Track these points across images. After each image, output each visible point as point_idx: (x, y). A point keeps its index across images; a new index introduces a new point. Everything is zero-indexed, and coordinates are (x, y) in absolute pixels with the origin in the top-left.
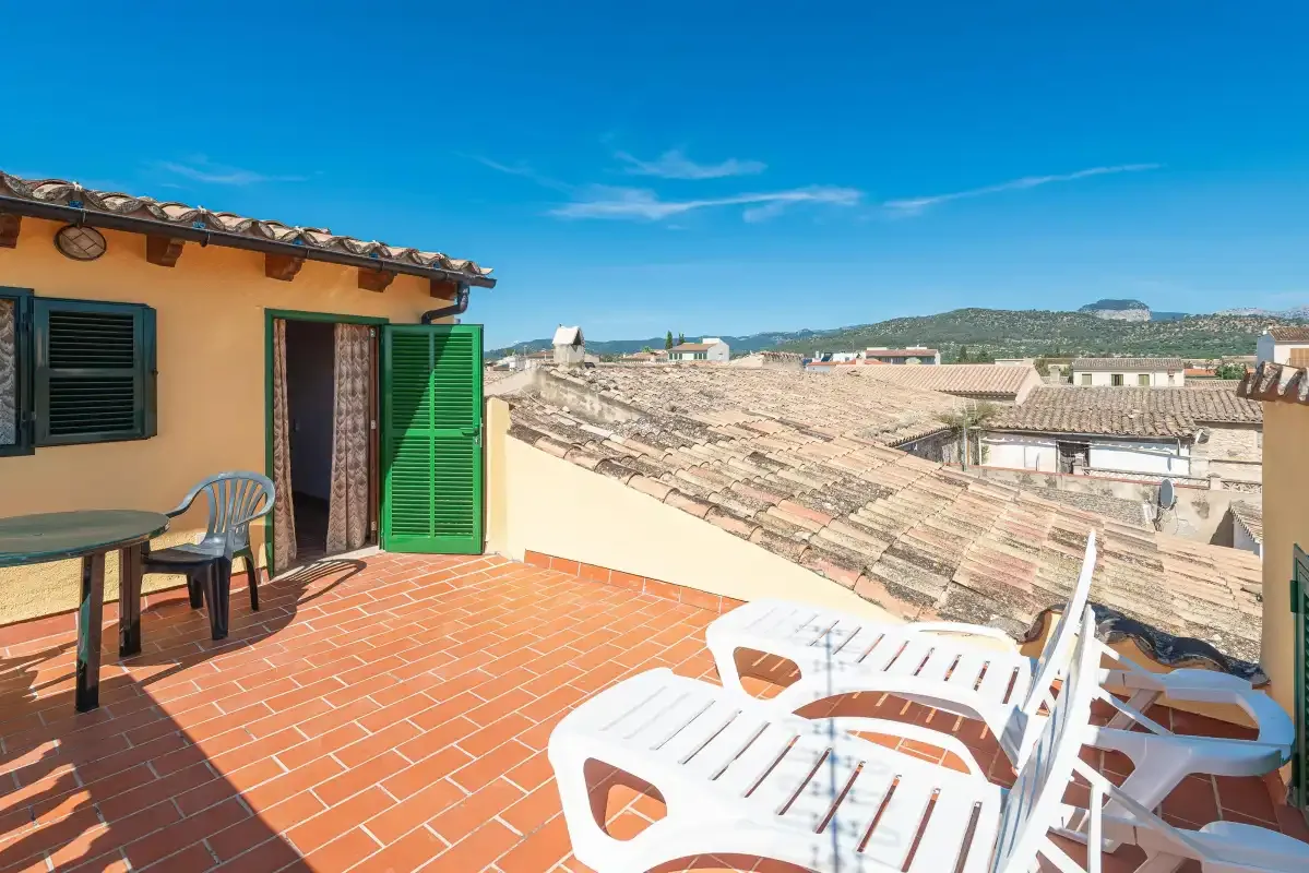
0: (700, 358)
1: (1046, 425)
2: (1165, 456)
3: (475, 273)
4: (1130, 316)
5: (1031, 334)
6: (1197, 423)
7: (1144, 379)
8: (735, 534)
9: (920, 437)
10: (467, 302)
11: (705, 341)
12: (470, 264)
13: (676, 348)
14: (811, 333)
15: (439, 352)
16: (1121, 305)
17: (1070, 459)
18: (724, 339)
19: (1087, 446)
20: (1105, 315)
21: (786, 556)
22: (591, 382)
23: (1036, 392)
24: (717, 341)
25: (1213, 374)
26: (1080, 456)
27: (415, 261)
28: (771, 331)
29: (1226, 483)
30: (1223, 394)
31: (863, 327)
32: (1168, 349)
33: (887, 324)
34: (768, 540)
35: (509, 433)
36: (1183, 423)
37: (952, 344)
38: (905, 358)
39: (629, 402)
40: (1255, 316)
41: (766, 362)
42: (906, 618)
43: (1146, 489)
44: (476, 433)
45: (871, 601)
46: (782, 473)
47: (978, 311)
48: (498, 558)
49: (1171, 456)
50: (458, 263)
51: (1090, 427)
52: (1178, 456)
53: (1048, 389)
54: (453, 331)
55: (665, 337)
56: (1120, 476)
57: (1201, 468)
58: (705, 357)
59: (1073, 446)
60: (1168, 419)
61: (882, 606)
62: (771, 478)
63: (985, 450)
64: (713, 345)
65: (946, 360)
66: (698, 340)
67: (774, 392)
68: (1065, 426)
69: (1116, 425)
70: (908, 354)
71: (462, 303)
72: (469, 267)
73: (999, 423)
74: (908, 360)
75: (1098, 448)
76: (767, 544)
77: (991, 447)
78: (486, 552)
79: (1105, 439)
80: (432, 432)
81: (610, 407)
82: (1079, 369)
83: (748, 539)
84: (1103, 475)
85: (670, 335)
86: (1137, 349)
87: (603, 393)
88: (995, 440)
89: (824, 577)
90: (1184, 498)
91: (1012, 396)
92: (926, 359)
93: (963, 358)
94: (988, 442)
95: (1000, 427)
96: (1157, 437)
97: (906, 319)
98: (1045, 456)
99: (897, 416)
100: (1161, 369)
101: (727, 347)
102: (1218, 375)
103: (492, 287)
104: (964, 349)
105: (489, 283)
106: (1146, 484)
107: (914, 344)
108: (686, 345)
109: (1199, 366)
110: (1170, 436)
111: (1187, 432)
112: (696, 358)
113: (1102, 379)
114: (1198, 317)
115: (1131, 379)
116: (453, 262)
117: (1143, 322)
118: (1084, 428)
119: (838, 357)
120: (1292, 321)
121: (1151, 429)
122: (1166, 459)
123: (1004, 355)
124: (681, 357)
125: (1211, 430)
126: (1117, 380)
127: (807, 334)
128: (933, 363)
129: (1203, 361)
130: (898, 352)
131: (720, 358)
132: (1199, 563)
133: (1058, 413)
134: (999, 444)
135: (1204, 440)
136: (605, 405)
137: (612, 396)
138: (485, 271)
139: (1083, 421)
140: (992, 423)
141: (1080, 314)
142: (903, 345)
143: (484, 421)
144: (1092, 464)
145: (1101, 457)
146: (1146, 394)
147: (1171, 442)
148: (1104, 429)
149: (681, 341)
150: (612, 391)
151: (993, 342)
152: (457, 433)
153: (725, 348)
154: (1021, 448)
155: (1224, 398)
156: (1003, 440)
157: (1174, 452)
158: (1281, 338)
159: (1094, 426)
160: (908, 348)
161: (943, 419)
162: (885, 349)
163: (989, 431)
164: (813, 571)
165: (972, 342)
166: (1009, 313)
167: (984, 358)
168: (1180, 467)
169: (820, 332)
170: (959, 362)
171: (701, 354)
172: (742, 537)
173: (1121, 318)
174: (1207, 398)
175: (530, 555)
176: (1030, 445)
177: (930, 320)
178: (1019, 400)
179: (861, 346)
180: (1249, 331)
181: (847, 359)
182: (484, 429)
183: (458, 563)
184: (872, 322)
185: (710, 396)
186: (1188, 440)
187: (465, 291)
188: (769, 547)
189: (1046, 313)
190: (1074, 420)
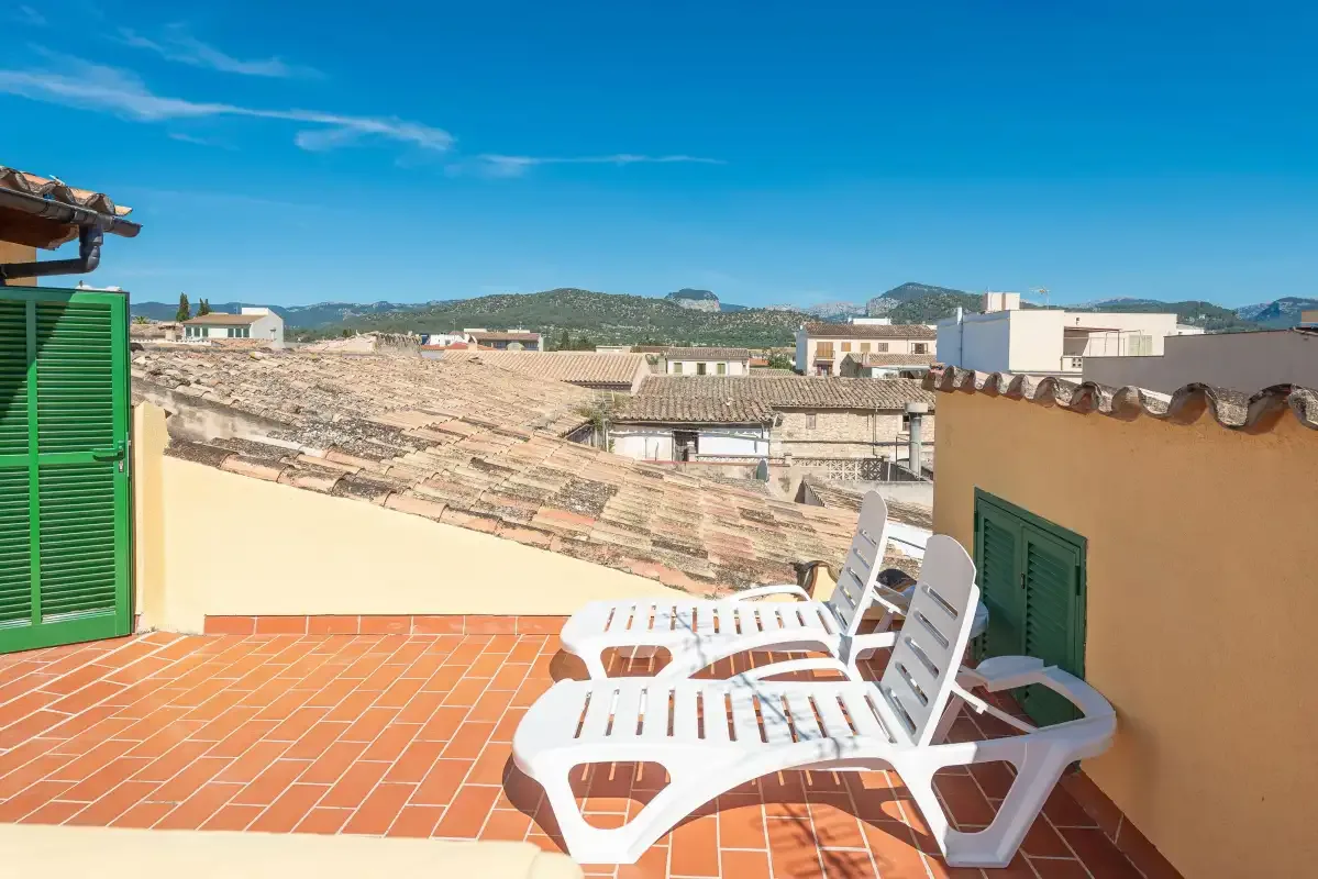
0: (238, 335)
1: (664, 415)
2: (752, 439)
3: (109, 214)
4: (704, 306)
5: (624, 319)
6: (773, 408)
7: (721, 368)
8: (532, 545)
9: (570, 432)
10: (98, 255)
11: (246, 311)
12: (101, 197)
13: (195, 320)
14: (392, 307)
15: (44, 334)
16: (698, 295)
17: (683, 448)
18: (276, 309)
19: (697, 434)
20: (686, 304)
21: (591, 560)
22: (156, 373)
23: (647, 382)
24: (265, 312)
25: (766, 363)
26: (691, 444)
27: (19, 188)
28: (336, 300)
29: (797, 459)
30: (783, 382)
31: (457, 303)
32: (731, 340)
33: (483, 300)
34: (568, 546)
35: (167, 452)
36: (764, 410)
37: (552, 328)
38: (507, 342)
39: (228, 402)
40: (790, 312)
41: (377, 346)
42: (707, 597)
43: (748, 470)
44: (120, 456)
45: (675, 587)
46: (514, 479)
47: (577, 292)
48: (159, 636)
49: (756, 439)
50: (83, 195)
51: (699, 415)
52: (762, 439)
53: (656, 379)
54: (74, 299)
55: (177, 302)
56: (723, 460)
57: (778, 449)
58: (247, 334)
59: (685, 434)
60: (754, 406)
61: (685, 590)
62: (505, 484)
63: (611, 442)
64: (260, 317)
65: (549, 347)
66: (233, 308)
67: (406, 385)
68: (679, 416)
69: (718, 413)
70: (509, 338)
71: (91, 258)
72: (99, 204)
73: (625, 415)
74: (510, 345)
75: (705, 435)
76: (569, 551)
77: (617, 440)
78: (139, 629)
79: (712, 426)
80: (33, 459)
81: (194, 409)
82: (672, 358)
83: (548, 549)
84: (711, 460)
85: (184, 300)
86: (711, 339)
87: (181, 389)
88: (621, 433)
89: (631, 573)
90: (774, 474)
91: (627, 386)
92: (529, 344)
93: (566, 345)
94: (616, 436)
95: (625, 419)
96: (748, 422)
97: (503, 297)
98: (661, 446)
99: (539, 409)
100: (734, 359)
101: (281, 321)
102: (771, 364)
103: (133, 234)
104: (565, 335)
105: (129, 229)
106: (747, 466)
107: (515, 326)
108: (213, 316)
109: (758, 356)
110: (757, 422)
111: (768, 416)
112: (230, 334)
113: (690, 368)
114: (753, 310)
115: (711, 368)
116: (76, 193)
117: (714, 313)
118: (695, 416)
119: (435, 340)
120: (812, 317)
121: (743, 415)
122: (752, 442)
123: (602, 342)
124: (205, 334)
125: (784, 414)
126: (701, 369)
127: (384, 307)
128: (536, 348)
129: (760, 351)
130: (499, 335)
131: (272, 336)
132: (831, 523)
133: (672, 401)
134: (625, 436)
135: (779, 423)
136: (185, 408)
137: (199, 393)
138: (121, 210)
139: (693, 410)
140: (618, 414)
141: (665, 302)
142: (503, 328)
143: (131, 437)
144: (700, 452)
145: (709, 444)
146: (732, 382)
147: (755, 426)
148: (711, 417)
149: (205, 309)
150: (194, 385)
151: (593, 326)
152: (86, 457)
153: (278, 323)
154: (642, 439)
155: (785, 386)
156: (628, 432)
157: (759, 436)
158: (812, 333)
159: (702, 416)
160: (510, 331)
161: (582, 412)
162: (484, 330)
163: (616, 423)
164: (618, 569)
165: (570, 326)
166: (605, 296)
167: (585, 345)
168: (763, 449)
169: (402, 307)
170: (561, 348)
171: (240, 329)
172: (541, 547)
173: (698, 308)
174: (773, 385)
175: (213, 623)
176: (651, 435)
177: (529, 299)
178: (635, 390)
179: (458, 328)
180: (786, 325)
181: (448, 342)
182: (132, 448)
183: (98, 654)
184: (469, 297)
185: (334, 392)
186: (768, 424)
187: (96, 240)
188: (570, 553)
189: (639, 299)
190: (686, 409)
